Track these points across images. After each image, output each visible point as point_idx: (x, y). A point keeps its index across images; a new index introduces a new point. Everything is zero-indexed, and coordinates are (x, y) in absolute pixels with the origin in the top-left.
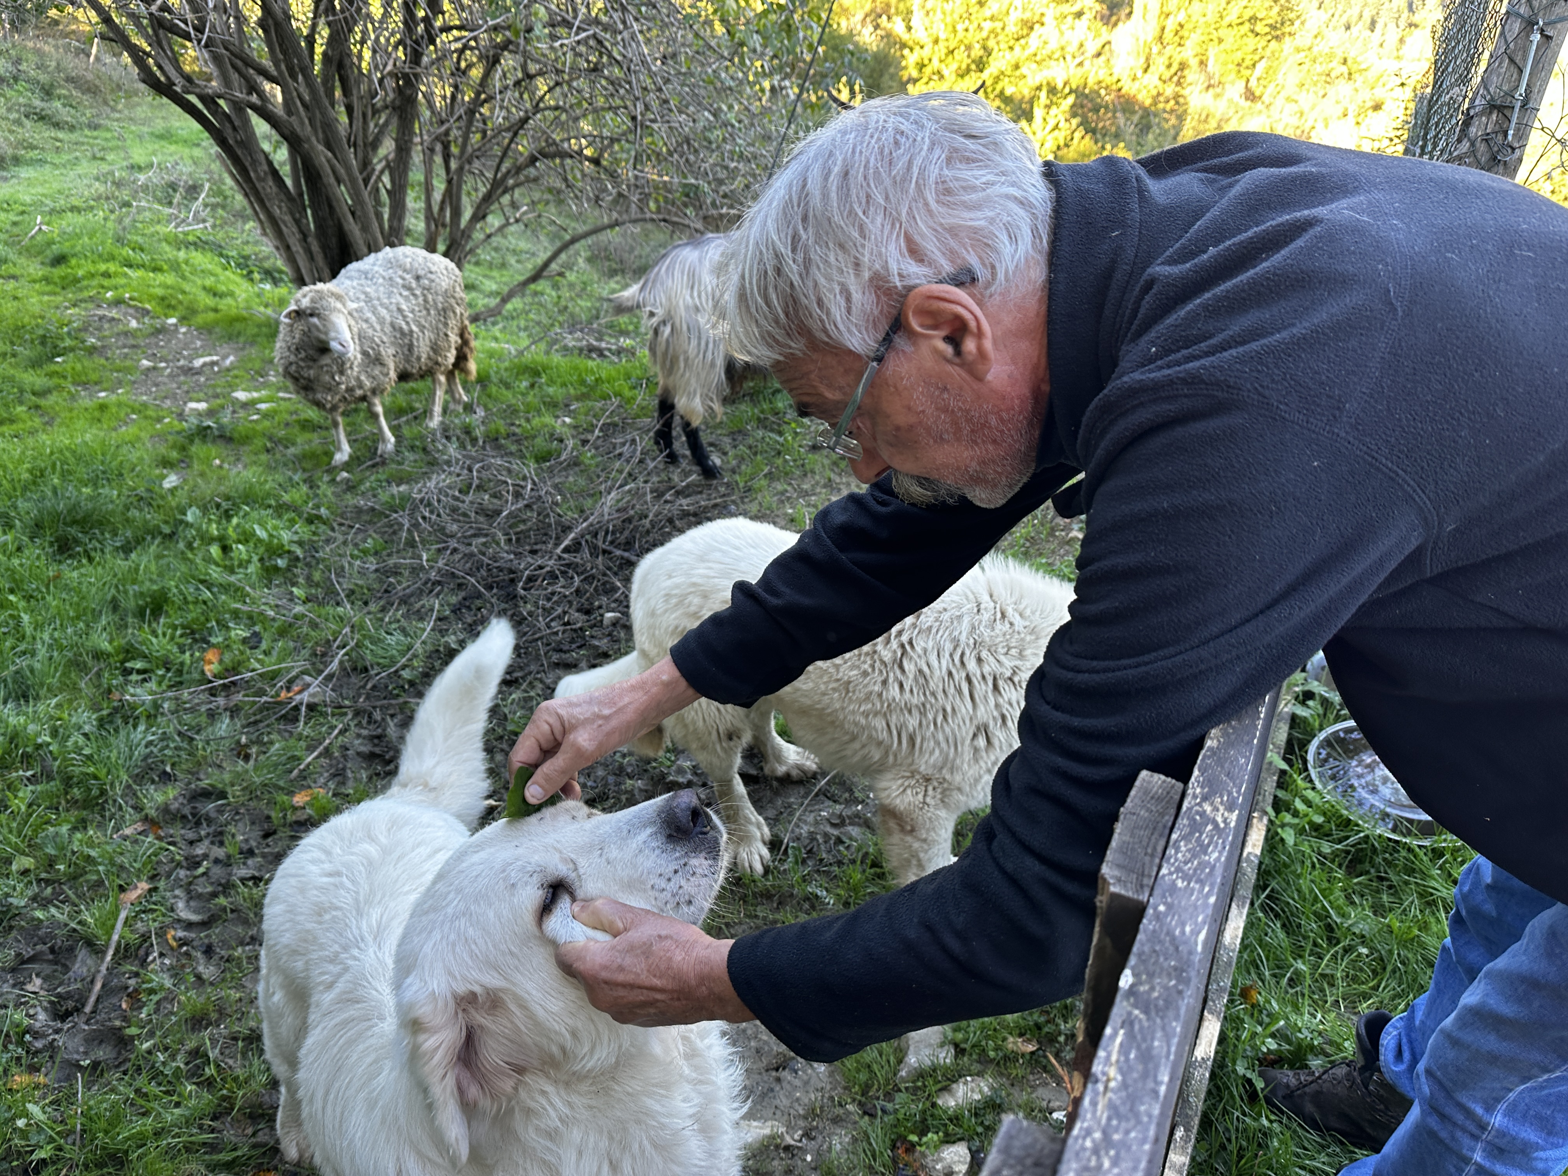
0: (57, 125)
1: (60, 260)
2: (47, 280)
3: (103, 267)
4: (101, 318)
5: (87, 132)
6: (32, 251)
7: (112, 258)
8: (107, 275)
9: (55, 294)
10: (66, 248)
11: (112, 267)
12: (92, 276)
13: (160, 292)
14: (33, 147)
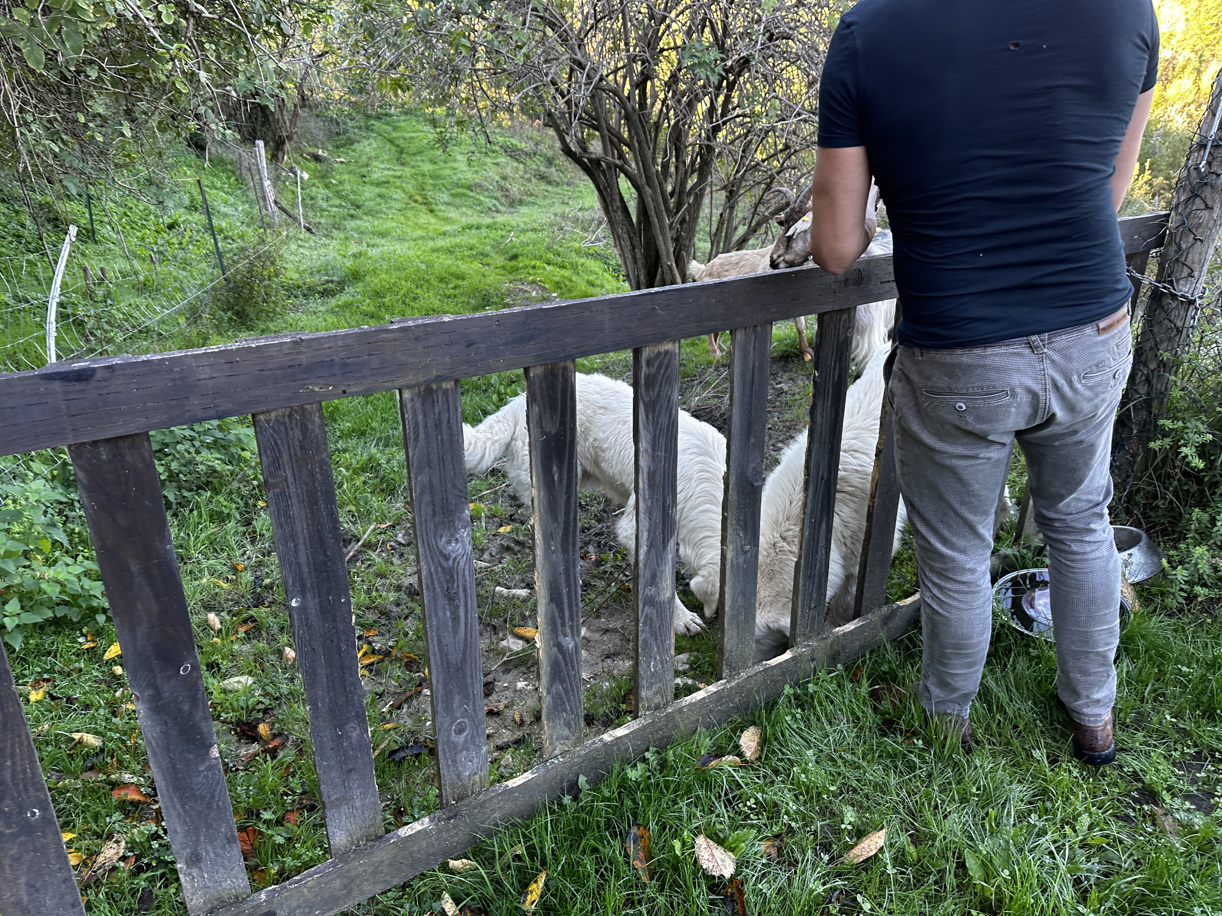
0: (549, 183)
1: (514, 257)
2: (503, 267)
3: (533, 263)
4: (520, 290)
5: (565, 187)
6: (501, 252)
7: (541, 258)
8: (534, 267)
9: (503, 275)
10: (519, 251)
11: (538, 263)
12: (526, 267)
13: (556, 279)
14: (532, 195)
